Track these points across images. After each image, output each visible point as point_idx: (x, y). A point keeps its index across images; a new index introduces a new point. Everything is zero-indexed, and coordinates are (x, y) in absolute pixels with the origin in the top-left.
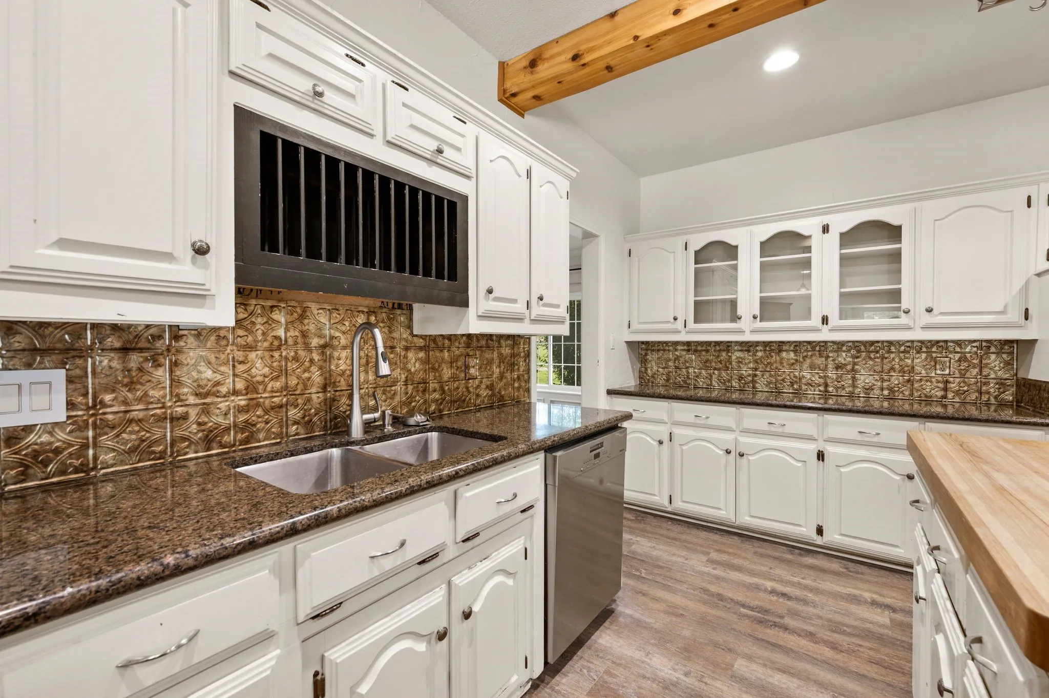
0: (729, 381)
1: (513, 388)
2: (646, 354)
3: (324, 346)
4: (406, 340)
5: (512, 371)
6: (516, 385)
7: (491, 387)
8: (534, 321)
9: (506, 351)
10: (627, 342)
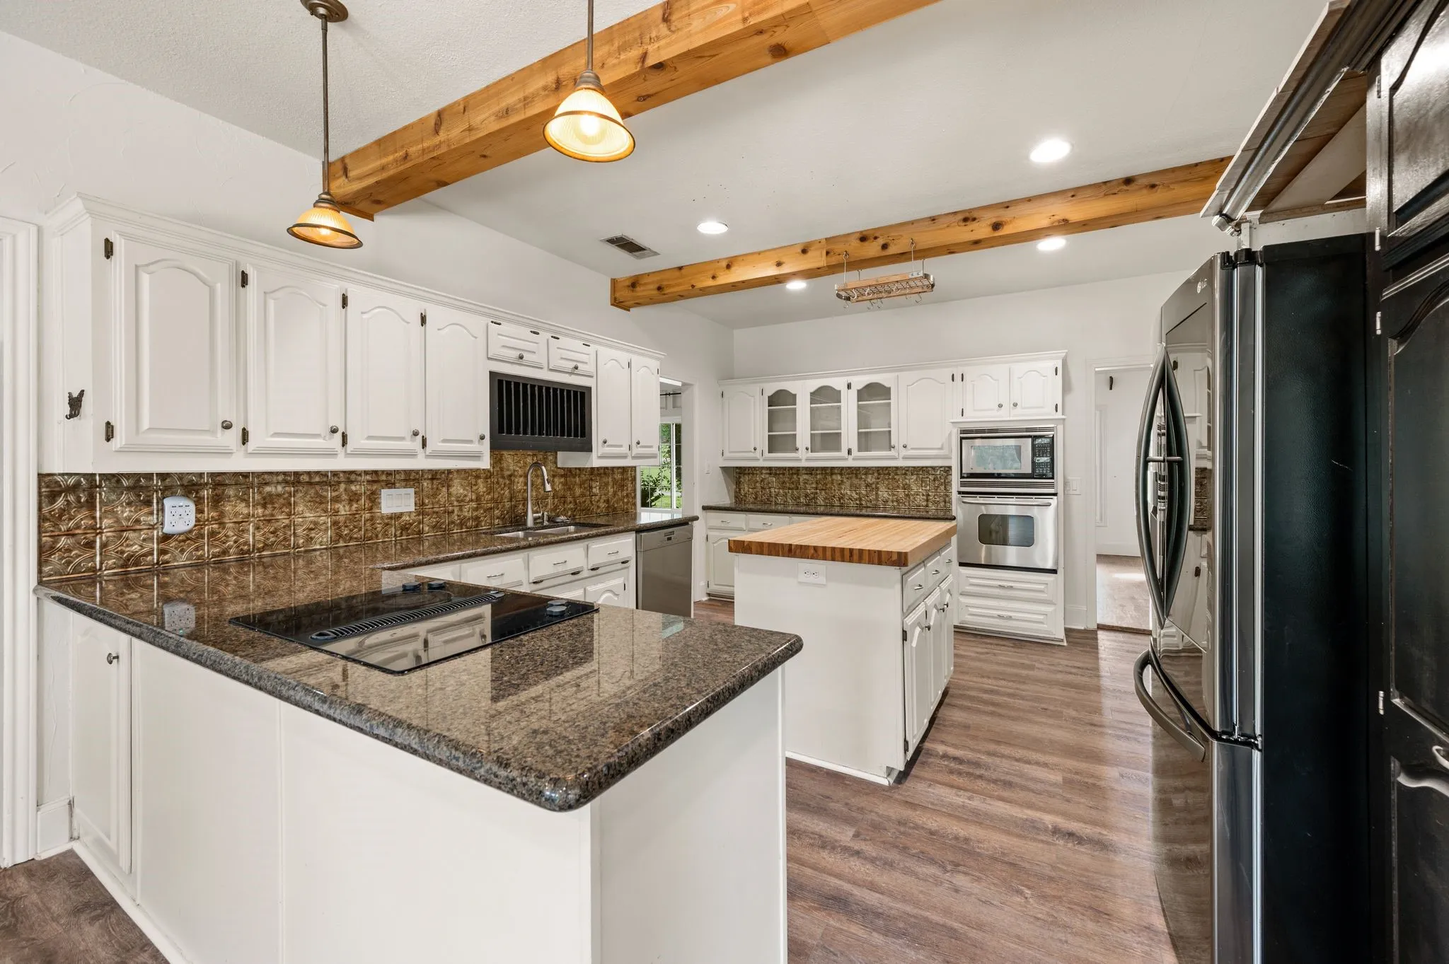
0: (799, 498)
1: (623, 502)
2: (740, 477)
3: (510, 476)
4: (553, 471)
5: (622, 490)
6: (626, 500)
7: (607, 501)
8: (634, 458)
9: (618, 477)
10: (722, 468)
